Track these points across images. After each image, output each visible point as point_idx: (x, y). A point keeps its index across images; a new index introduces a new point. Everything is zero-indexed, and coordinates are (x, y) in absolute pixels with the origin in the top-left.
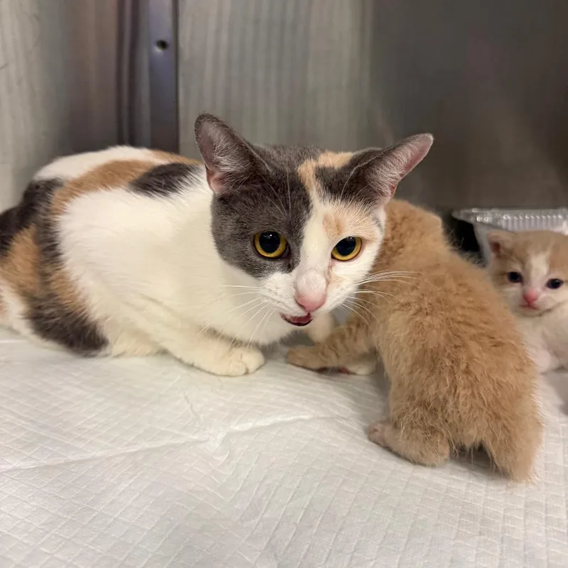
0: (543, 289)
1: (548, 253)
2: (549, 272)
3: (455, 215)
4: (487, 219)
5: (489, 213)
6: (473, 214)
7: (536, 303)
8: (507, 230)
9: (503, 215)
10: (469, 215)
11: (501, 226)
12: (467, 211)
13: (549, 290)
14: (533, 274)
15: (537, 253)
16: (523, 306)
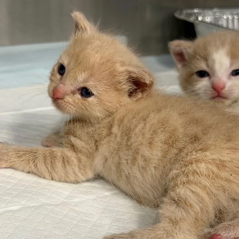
0: (229, 78)
1: (227, 47)
2: (232, 64)
3: (177, 15)
4: (208, 19)
5: (210, 12)
6: (195, 13)
7: (225, 91)
8: (227, 28)
9: (224, 14)
10: (190, 15)
11: (222, 25)
12: (189, 11)
13: (233, 77)
14: (217, 67)
15: (217, 49)
16: (213, 98)
